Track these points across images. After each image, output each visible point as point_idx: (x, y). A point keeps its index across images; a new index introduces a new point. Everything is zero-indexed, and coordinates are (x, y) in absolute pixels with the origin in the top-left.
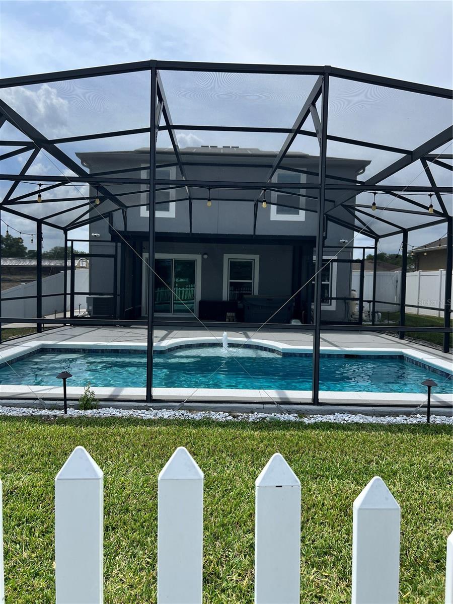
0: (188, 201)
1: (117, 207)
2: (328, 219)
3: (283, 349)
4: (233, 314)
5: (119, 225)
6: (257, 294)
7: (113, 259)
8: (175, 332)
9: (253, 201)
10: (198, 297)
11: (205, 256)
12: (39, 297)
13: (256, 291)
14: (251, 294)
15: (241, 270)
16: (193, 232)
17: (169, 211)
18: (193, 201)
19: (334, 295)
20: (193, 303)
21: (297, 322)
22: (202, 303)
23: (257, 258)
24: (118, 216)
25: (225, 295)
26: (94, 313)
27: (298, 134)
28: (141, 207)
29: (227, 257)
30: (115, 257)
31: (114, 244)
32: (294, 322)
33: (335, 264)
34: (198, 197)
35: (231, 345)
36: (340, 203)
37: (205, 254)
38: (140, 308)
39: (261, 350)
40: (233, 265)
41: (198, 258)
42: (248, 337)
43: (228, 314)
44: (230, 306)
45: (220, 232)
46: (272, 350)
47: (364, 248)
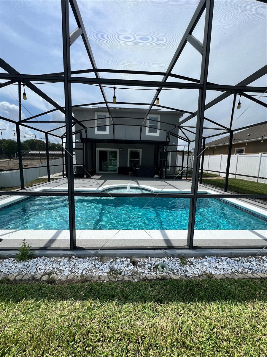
0: (112, 126)
1: (83, 128)
2: (171, 134)
3: (154, 191)
4: (132, 172)
5: (84, 136)
6: (141, 164)
7: (82, 150)
8: (108, 181)
9: (140, 126)
10: (118, 165)
11: (121, 150)
12: (48, 166)
13: (140, 163)
14: (138, 164)
15: (135, 155)
16: (115, 139)
17: (106, 131)
18: (115, 126)
19: (170, 165)
20: (116, 167)
21: (157, 176)
22: (119, 168)
23: (141, 150)
24: (83, 132)
25: (129, 165)
26: (77, 172)
27: (169, 76)
28: (95, 128)
29: (129, 150)
30: (83, 149)
31: (83, 144)
32: (156, 176)
33: (170, 152)
34: (117, 124)
35: (131, 188)
36: (177, 126)
37: (121, 148)
38: (96, 170)
39: (144, 190)
40: (132, 153)
41: (118, 150)
42: (138, 184)
43: (130, 172)
44: (131, 169)
45: (127, 139)
46: (149, 191)
47: (184, 146)
